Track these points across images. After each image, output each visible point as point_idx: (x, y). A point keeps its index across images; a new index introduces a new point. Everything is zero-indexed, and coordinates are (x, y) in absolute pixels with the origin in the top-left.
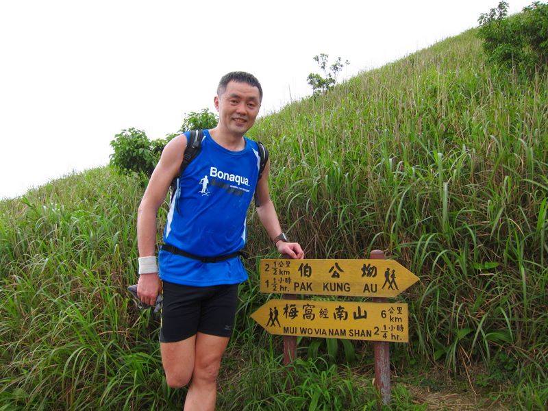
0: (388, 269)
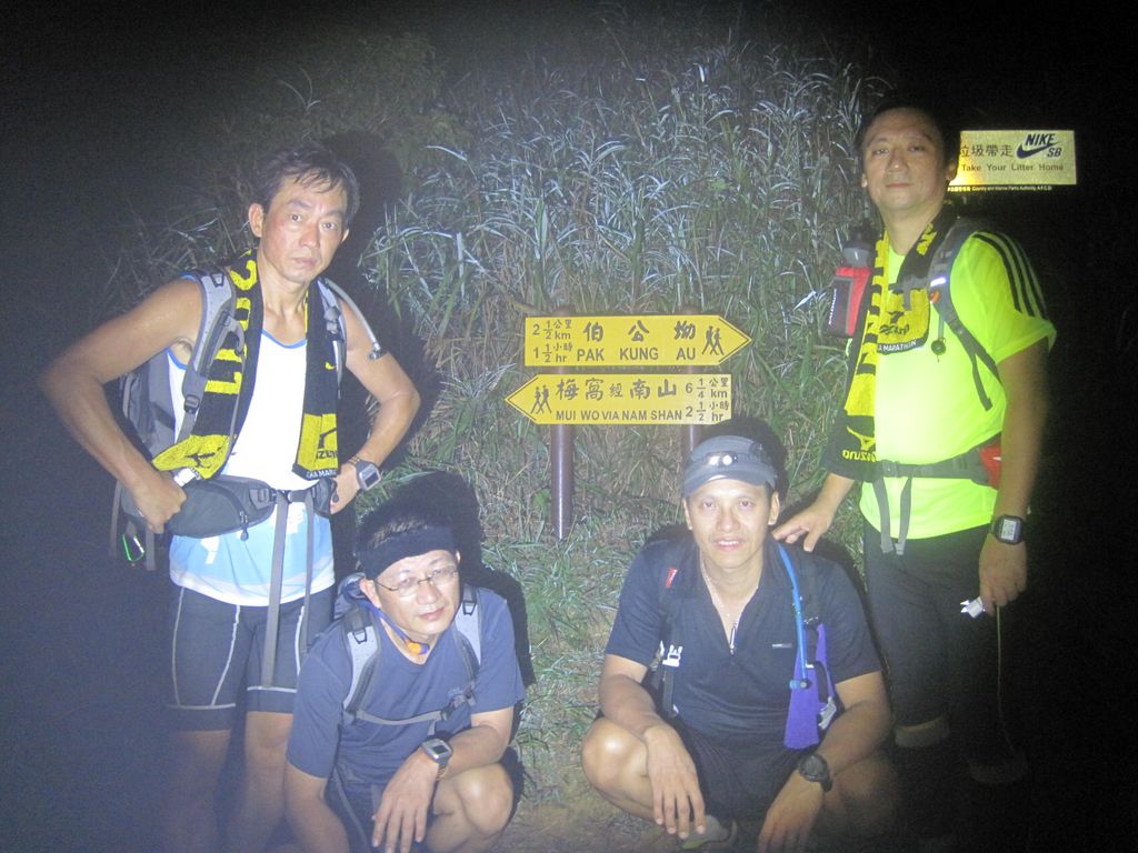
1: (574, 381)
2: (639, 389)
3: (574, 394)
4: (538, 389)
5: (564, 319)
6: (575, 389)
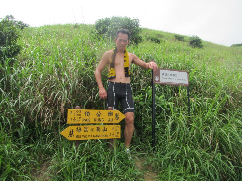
0: (117, 113)
1: (80, 127)
3: (80, 131)
4: (70, 130)
5: (79, 110)
6: (81, 129)
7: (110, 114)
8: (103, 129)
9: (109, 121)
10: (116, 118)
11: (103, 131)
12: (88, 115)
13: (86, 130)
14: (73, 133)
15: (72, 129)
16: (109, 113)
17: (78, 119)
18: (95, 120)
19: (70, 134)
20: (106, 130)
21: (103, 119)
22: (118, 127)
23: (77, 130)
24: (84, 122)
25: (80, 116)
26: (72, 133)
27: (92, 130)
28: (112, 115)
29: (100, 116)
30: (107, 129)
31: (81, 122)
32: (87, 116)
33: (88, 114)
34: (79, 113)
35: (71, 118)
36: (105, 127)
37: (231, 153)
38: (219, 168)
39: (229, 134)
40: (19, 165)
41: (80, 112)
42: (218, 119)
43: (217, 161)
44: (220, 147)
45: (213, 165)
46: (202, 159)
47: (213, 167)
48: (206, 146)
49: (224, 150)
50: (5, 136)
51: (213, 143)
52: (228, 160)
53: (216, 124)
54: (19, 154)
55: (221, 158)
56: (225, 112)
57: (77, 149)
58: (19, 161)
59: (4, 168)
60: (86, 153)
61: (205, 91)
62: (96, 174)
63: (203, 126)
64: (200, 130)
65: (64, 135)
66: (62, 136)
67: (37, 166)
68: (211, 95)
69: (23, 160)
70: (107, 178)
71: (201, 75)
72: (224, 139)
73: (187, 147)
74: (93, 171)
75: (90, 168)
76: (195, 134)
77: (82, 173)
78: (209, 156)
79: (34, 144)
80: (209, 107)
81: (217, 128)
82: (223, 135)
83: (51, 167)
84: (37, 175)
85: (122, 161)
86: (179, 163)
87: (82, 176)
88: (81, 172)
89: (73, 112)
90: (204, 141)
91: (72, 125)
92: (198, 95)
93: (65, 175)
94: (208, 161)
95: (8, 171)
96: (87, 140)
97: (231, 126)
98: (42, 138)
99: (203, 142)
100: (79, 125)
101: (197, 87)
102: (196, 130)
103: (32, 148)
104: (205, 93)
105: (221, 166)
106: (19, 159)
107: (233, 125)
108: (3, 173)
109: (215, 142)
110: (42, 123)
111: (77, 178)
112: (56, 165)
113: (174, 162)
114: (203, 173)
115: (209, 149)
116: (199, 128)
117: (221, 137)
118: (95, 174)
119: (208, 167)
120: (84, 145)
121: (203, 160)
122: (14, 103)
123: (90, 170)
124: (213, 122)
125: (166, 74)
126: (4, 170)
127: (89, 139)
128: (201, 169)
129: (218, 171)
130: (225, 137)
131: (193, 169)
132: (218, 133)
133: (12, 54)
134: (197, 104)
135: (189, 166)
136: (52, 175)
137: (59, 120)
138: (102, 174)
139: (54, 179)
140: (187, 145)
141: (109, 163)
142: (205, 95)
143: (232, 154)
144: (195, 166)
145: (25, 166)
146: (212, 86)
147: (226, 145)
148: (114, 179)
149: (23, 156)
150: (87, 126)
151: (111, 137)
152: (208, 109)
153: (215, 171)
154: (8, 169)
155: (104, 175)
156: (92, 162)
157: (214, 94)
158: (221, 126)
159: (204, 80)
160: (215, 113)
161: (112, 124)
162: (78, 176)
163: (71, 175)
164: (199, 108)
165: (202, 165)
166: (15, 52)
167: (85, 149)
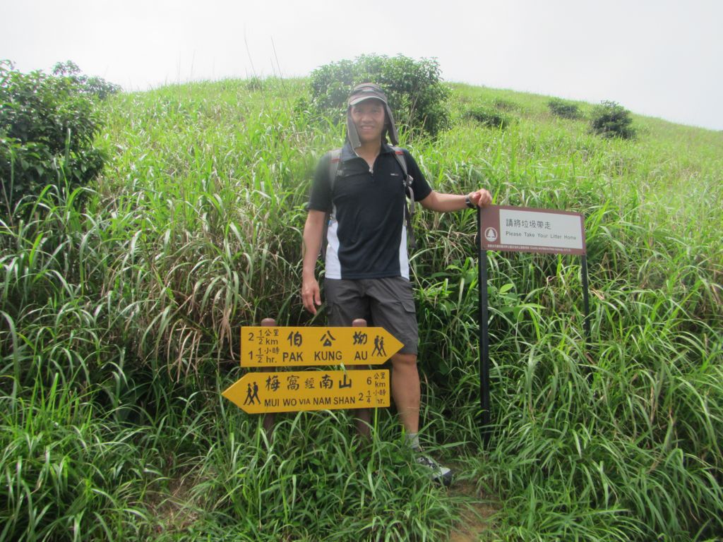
0: (378, 337)
1: (277, 377)
2: (326, 382)
3: (277, 387)
4: (249, 385)
5: (272, 329)
6: (278, 383)
7: (359, 338)
8: (340, 382)
9: (356, 357)
10: (377, 351)
11: (341, 387)
12: (298, 342)
13: (293, 385)
14: (258, 393)
15: (255, 383)
16: (356, 336)
17: (271, 355)
18: (316, 356)
19: (249, 395)
20: (350, 385)
21: (339, 354)
22: (383, 374)
23: (269, 384)
24: (288, 363)
25: (275, 346)
26: (255, 394)
27: (309, 384)
28: (364, 341)
29: (330, 344)
30: (350, 381)
31: (279, 362)
32: (296, 344)
33: (297, 339)
34: (272, 337)
35: (251, 353)
36: (345, 376)
37: (713, 448)
38: (676, 491)
39: (706, 393)
40: (115, 483)
41: (276, 334)
42: (672, 348)
43: (670, 471)
44: (682, 433)
45: (661, 483)
46: (625, 465)
47: (658, 489)
48: (639, 429)
49: (693, 439)
50: (74, 404)
51: (660, 421)
52: (703, 470)
53: (667, 366)
54: (114, 451)
55: (685, 464)
56: (696, 329)
57: (269, 436)
58: (114, 469)
59: (75, 488)
60: (294, 449)
61: (635, 268)
62: (323, 506)
63: (629, 370)
64: (621, 383)
65: (232, 399)
66: (226, 402)
67: (162, 485)
68: (652, 280)
69: (122, 469)
70: (355, 518)
71: (621, 222)
72: (692, 409)
73: (581, 433)
74: (315, 499)
75: (306, 491)
76: (605, 395)
77: (285, 504)
78: (647, 457)
79: (151, 425)
80: (646, 316)
81: (670, 375)
82: (689, 397)
83: (199, 488)
84: (160, 510)
85: (396, 471)
86: (558, 477)
87: (286, 511)
88: (281, 501)
89: (257, 334)
90: (632, 414)
91: (253, 370)
92: (613, 282)
93: (238, 509)
94: (644, 470)
95: (88, 497)
96: (297, 413)
97: (714, 371)
98: (171, 407)
99: (630, 417)
100: (273, 369)
101: (610, 257)
102: (608, 382)
103: (144, 438)
104: (636, 273)
105: (684, 486)
106: (113, 466)
107: (718, 367)
108: (74, 503)
109: (665, 415)
110: (170, 367)
111: (270, 518)
112: (211, 482)
113: (546, 476)
114: (631, 504)
115: (645, 435)
116: (618, 376)
117: (682, 401)
118: (321, 506)
119: (645, 488)
120: (288, 426)
121: (630, 469)
122: (92, 312)
123: (307, 496)
124: (657, 359)
125: (517, 223)
126: (77, 495)
127: (302, 409)
128: (623, 495)
129: (676, 500)
130: (695, 404)
131: (601, 494)
132: (672, 390)
133: (81, 176)
134: (610, 308)
135: (588, 487)
136: (202, 508)
137: (218, 359)
138: (341, 507)
139: (208, 519)
140: (583, 426)
141: (359, 476)
142: (635, 281)
143: (715, 451)
144: (606, 486)
145: (129, 483)
146: (656, 254)
147: (697, 426)
148: (374, 520)
149: (124, 459)
150: (296, 373)
151: (363, 405)
152: (643, 323)
153: (663, 499)
154: (86, 491)
155: (344, 509)
156: (311, 472)
157: (664, 277)
158: (683, 372)
159: (631, 238)
160: (663, 334)
161: (365, 367)
162: (273, 512)
163: (255, 511)
164: (616, 318)
165: (626, 483)
166: (90, 169)
167: (291, 437)
